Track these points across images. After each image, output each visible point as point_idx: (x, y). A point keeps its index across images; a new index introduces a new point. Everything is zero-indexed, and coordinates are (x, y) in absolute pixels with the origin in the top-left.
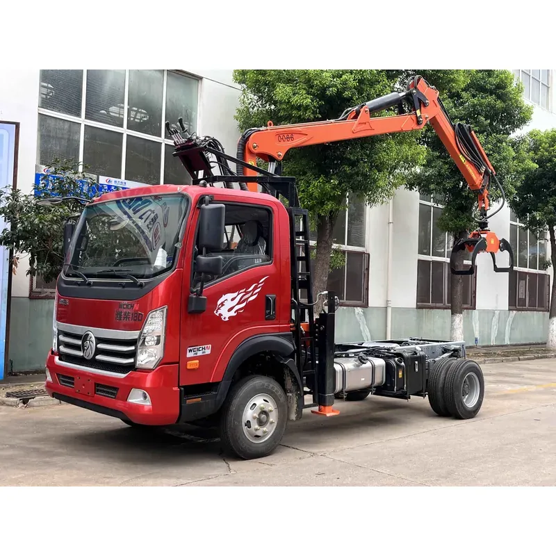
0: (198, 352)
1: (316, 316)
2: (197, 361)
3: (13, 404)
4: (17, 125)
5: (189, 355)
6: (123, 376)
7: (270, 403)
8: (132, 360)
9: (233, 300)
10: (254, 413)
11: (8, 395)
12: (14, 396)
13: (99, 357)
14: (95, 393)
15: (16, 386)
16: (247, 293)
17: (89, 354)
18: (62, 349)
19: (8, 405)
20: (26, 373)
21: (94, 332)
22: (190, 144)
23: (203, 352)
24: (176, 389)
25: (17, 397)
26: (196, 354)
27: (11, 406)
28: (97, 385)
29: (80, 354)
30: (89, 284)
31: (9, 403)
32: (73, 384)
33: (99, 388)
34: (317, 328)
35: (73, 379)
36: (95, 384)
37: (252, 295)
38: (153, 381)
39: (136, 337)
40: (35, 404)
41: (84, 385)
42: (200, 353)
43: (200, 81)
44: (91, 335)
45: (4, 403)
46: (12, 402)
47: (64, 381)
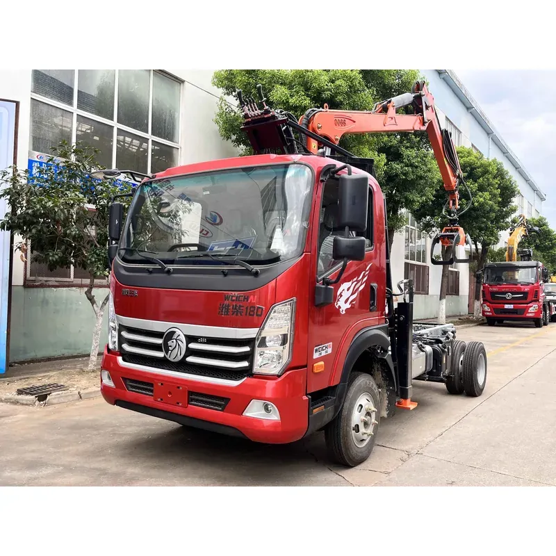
0: (322, 352)
1: (395, 306)
2: (322, 363)
3: (29, 402)
4: (17, 103)
5: (316, 356)
6: (234, 383)
7: (371, 403)
8: (245, 364)
9: (348, 290)
10: (361, 415)
11: (20, 392)
12: (27, 394)
13: (190, 359)
14: (188, 403)
15: (21, 379)
16: (358, 282)
17: (176, 355)
18: (126, 347)
19: (23, 404)
20: (22, 363)
21: (183, 329)
22: (266, 116)
23: (326, 352)
24: (305, 398)
25: (32, 395)
26: (321, 354)
27: (26, 404)
28: (191, 393)
29: (160, 354)
30: (169, 272)
31: (24, 402)
32: (152, 391)
33: (193, 397)
34: (396, 318)
35: (152, 385)
36: (189, 392)
37: (361, 285)
38: (275, 390)
39: (254, 336)
40: (55, 401)
41: (170, 393)
42: (324, 353)
43: (182, 84)
44: (178, 332)
45: (18, 402)
46: (27, 400)
47: (132, 387)
